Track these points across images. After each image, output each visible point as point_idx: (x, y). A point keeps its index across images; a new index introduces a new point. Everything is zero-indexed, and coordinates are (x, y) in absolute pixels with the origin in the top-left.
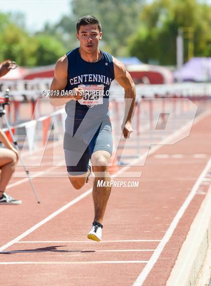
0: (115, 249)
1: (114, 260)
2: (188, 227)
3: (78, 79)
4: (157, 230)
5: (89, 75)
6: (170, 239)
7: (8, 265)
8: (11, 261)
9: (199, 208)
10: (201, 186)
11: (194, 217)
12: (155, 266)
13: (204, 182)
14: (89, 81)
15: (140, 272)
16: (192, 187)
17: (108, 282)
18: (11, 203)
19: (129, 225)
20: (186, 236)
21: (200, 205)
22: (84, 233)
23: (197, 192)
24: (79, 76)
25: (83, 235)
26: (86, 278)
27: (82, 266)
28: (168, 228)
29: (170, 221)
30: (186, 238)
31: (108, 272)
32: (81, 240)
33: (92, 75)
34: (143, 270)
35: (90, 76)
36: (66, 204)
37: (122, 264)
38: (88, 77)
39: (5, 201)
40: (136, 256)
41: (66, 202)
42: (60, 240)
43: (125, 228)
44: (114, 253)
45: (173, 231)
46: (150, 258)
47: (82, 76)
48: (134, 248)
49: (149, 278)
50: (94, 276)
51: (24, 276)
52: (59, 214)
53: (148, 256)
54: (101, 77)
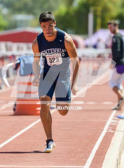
2: (103, 157)
3: (44, 52)
4: (80, 159)
6: (90, 166)
9: (110, 143)
10: (110, 126)
11: (107, 149)
13: (113, 123)
16: (104, 127)
19: (58, 154)
20: (102, 164)
21: (111, 140)
22: (25, 160)
23: (108, 130)
25: (25, 161)
28: (88, 157)
29: (90, 152)
30: (102, 165)
32: (24, 165)
33: (52, 49)
35: (52, 50)
36: (10, 138)
41: (10, 136)
42: (7, 165)
43: (56, 157)
45: (92, 160)
47: (46, 50)
52: (6, 145)
54: (58, 50)
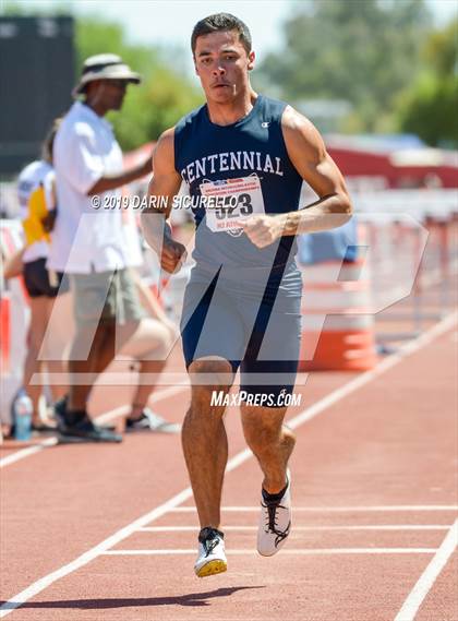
0: (371, 523)
1: (369, 547)
3: (194, 168)
5: (221, 155)
7: (153, 556)
8: (160, 549)
12: (451, 560)
14: (222, 169)
15: (422, 571)
17: (357, 591)
18: (159, 431)
19: (398, 475)
24: (197, 162)
26: (310, 582)
27: (304, 558)
31: (357, 571)
33: (226, 154)
34: (428, 568)
35: (224, 157)
37: (384, 554)
38: (217, 161)
39: (148, 427)
40: (413, 539)
43: (390, 482)
44: (368, 532)
46: (441, 542)
47: (204, 159)
48: (408, 523)
49: (438, 583)
50: (328, 579)
51: (186, 578)
53: (437, 539)
54: (250, 156)
